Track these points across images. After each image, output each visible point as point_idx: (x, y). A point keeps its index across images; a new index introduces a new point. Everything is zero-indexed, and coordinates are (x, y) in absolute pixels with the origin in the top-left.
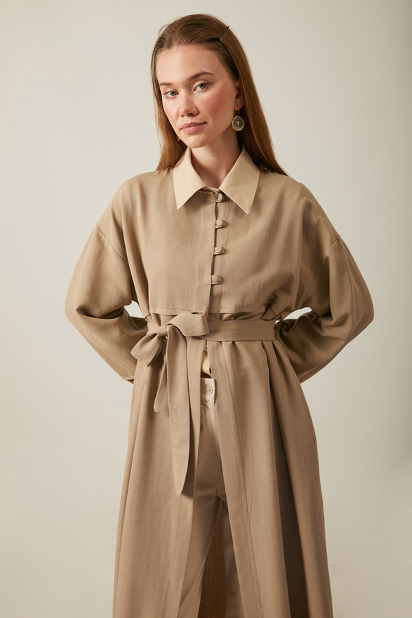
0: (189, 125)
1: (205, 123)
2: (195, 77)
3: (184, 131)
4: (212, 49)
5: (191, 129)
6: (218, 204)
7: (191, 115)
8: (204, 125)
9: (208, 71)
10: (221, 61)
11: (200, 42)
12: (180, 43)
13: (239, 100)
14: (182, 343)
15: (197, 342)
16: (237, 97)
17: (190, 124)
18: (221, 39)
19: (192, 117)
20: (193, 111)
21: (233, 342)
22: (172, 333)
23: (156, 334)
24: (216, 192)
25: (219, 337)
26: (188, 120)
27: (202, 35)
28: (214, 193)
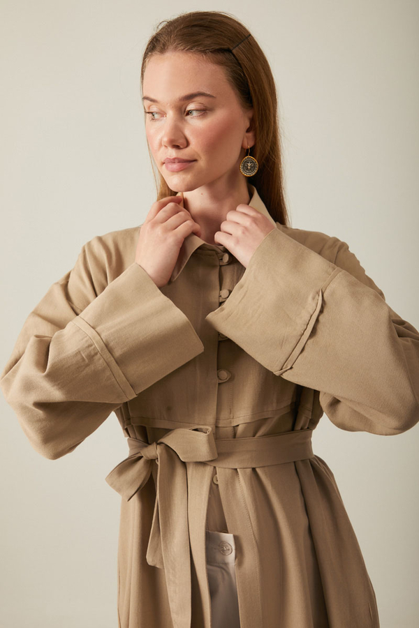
0: (173, 161)
1: (195, 160)
2: (190, 98)
3: (167, 167)
4: (219, 63)
5: (176, 166)
6: (223, 268)
7: (177, 147)
8: (194, 163)
9: (208, 93)
10: (228, 80)
11: (204, 52)
12: (176, 48)
13: (250, 135)
14: (179, 471)
15: (201, 469)
16: (248, 131)
17: (174, 159)
18: (234, 51)
19: (178, 150)
20: (181, 142)
21: (254, 469)
22: (165, 456)
23: (141, 457)
24: (219, 251)
25: (232, 463)
26: (172, 153)
27: (208, 42)
28: (217, 253)
